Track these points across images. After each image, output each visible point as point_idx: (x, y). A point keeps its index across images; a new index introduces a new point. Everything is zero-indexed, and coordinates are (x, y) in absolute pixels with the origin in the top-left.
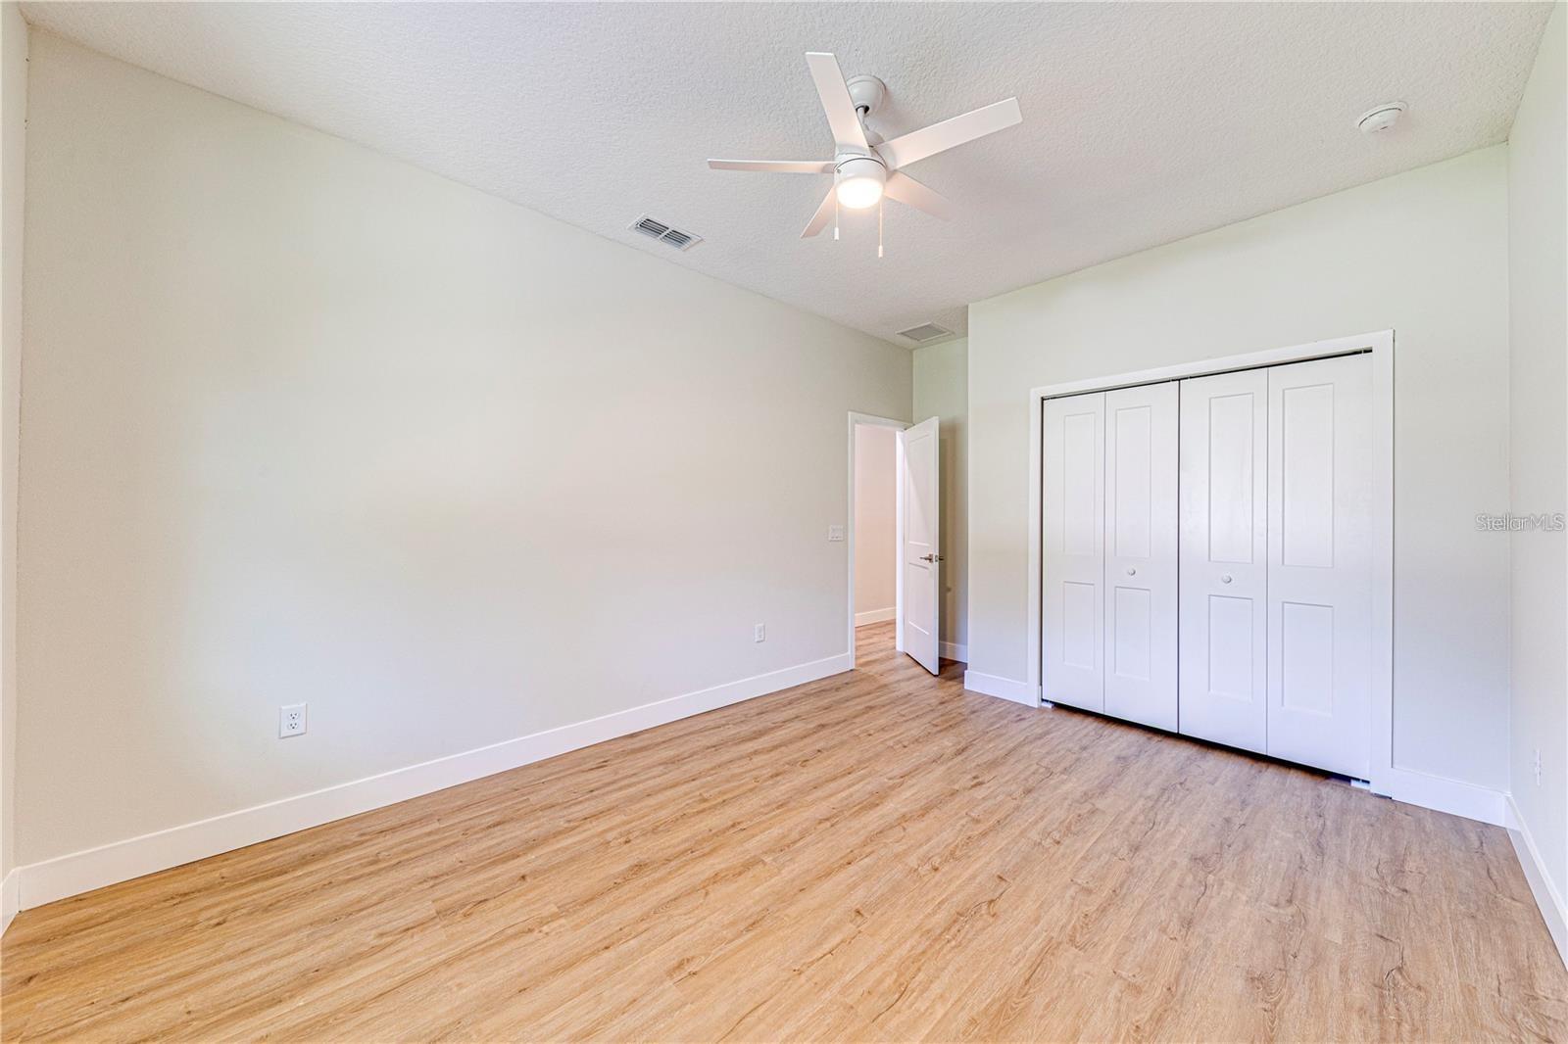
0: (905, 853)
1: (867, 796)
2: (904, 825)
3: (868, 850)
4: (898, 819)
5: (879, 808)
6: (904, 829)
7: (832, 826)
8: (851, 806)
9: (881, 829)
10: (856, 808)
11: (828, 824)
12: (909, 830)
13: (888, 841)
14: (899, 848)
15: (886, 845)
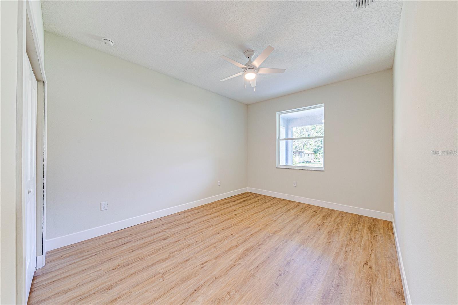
0: (238, 237)
1: (249, 254)
2: (237, 244)
3: (248, 237)
4: (239, 246)
5: (245, 250)
6: (238, 243)
7: (258, 243)
8: (254, 250)
9: (244, 243)
10: (252, 249)
11: (260, 243)
12: (236, 243)
13: (243, 240)
14: (240, 238)
15: (243, 239)
